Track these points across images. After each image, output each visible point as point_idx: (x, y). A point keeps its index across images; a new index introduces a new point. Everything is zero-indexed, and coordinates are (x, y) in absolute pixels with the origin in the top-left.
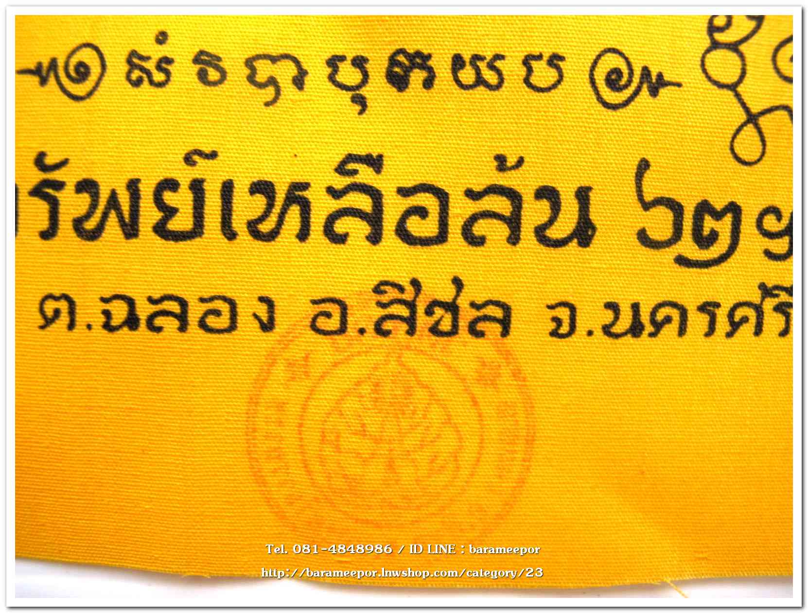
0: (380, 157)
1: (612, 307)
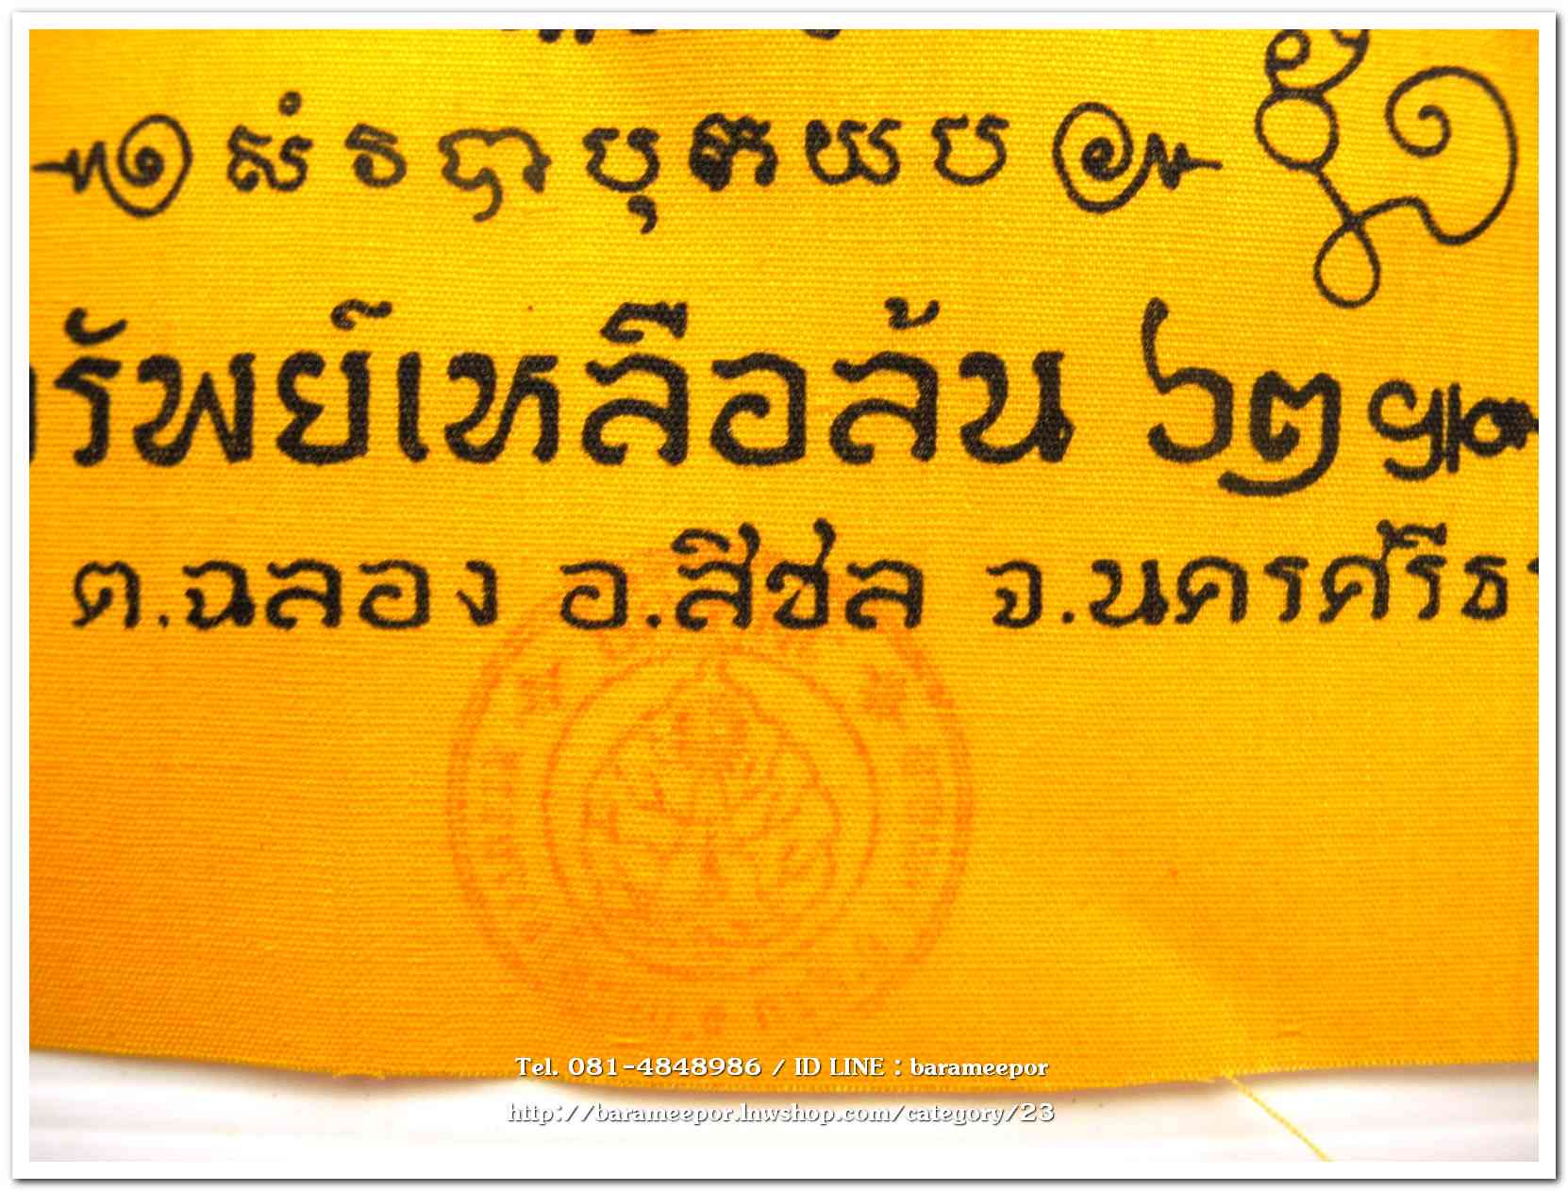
0: (682, 307)
1: (1107, 568)
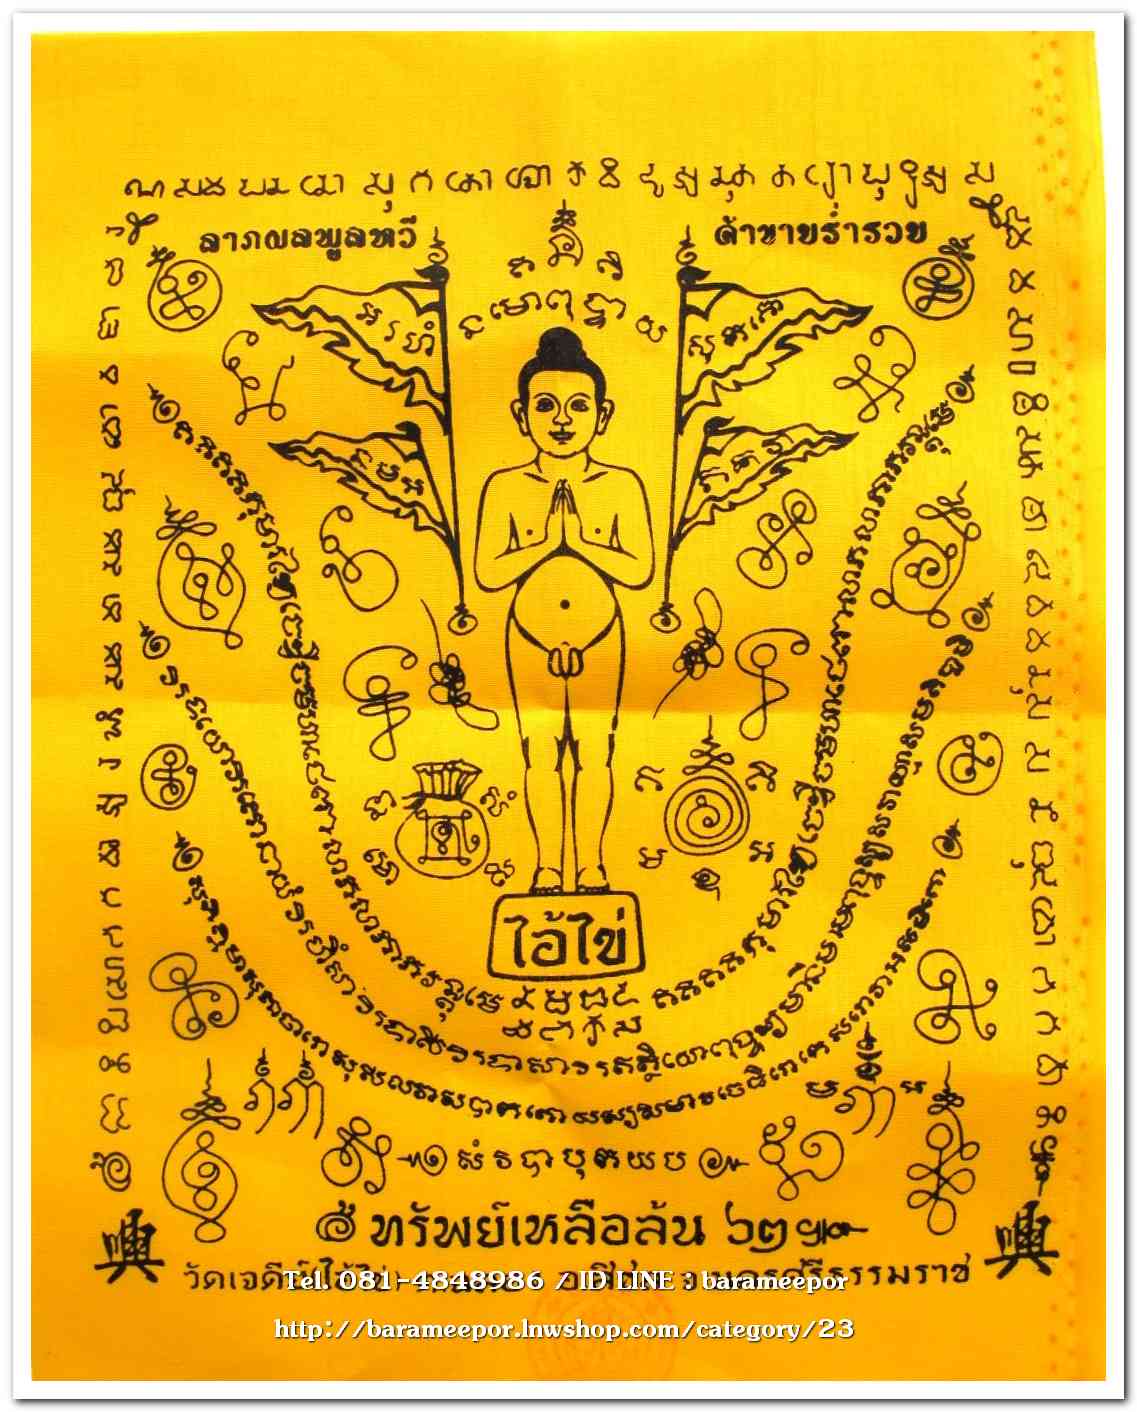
0: (593, 1201)
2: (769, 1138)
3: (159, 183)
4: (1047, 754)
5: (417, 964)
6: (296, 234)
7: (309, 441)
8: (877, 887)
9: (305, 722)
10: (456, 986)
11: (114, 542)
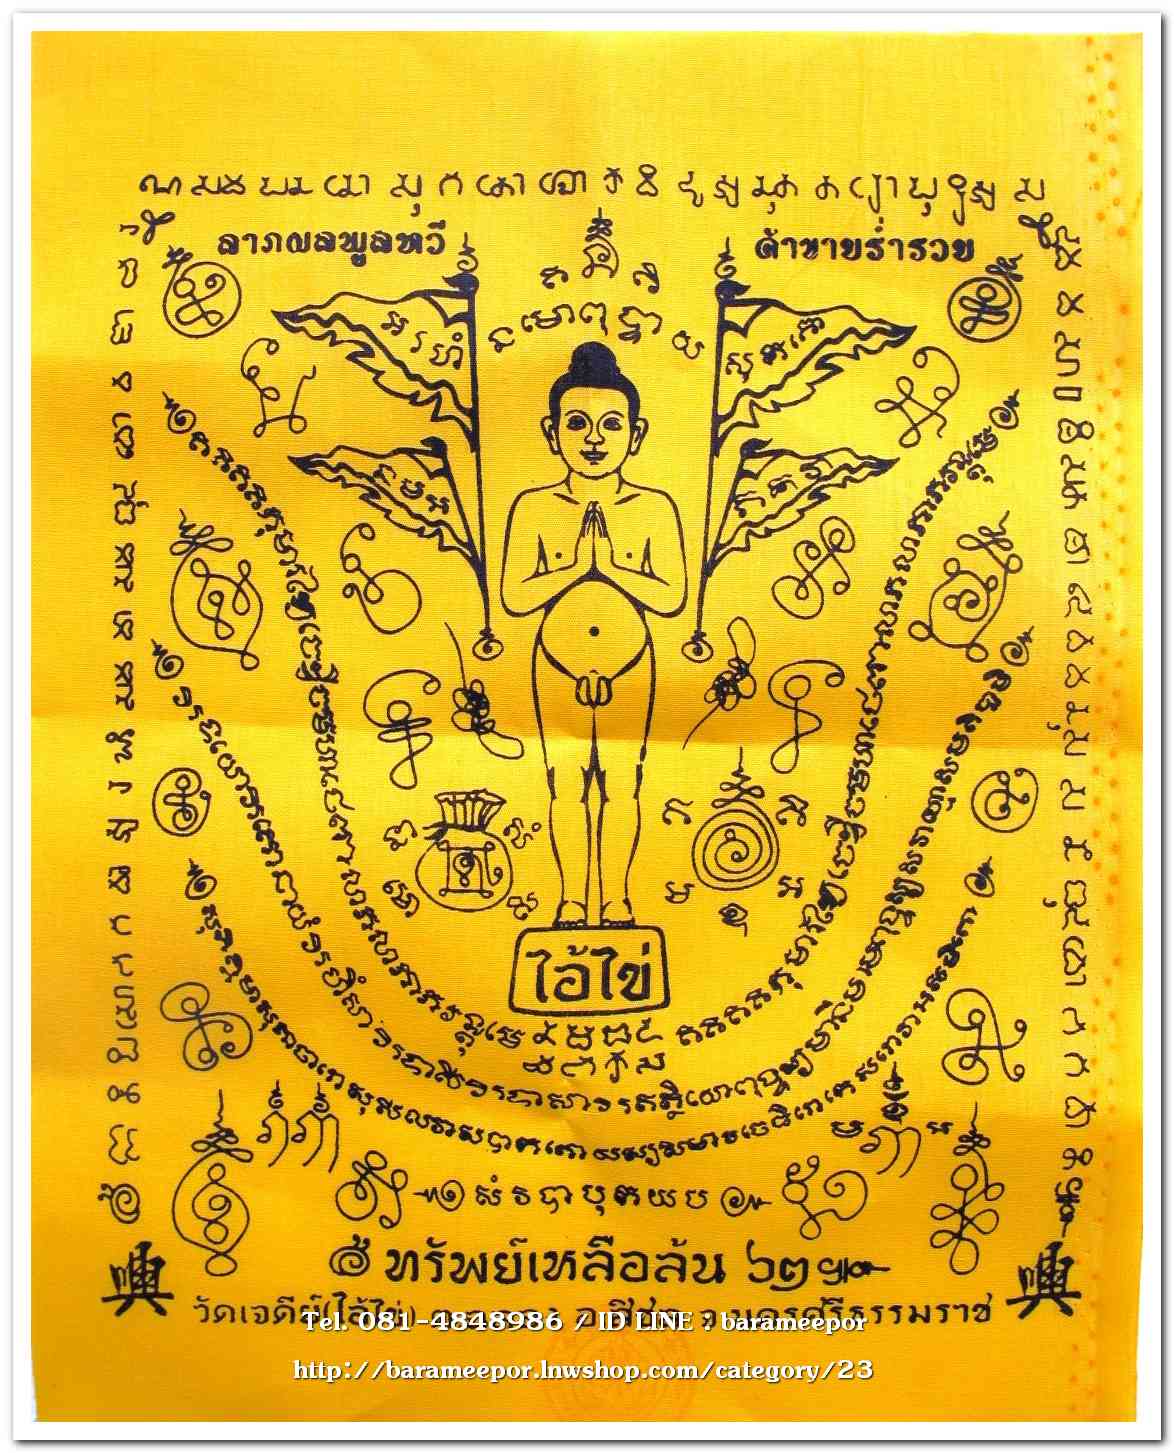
0: (612, 1238)
2: (792, 1177)
3: (176, 179)
4: (1082, 791)
5: (437, 998)
6: (318, 237)
7: (330, 455)
8: (907, 925)
9: (323, 747)
10: (476, 1021)
11: (126, 556)
